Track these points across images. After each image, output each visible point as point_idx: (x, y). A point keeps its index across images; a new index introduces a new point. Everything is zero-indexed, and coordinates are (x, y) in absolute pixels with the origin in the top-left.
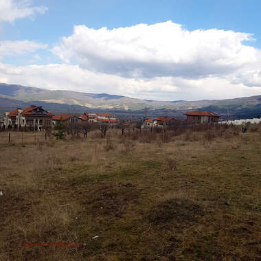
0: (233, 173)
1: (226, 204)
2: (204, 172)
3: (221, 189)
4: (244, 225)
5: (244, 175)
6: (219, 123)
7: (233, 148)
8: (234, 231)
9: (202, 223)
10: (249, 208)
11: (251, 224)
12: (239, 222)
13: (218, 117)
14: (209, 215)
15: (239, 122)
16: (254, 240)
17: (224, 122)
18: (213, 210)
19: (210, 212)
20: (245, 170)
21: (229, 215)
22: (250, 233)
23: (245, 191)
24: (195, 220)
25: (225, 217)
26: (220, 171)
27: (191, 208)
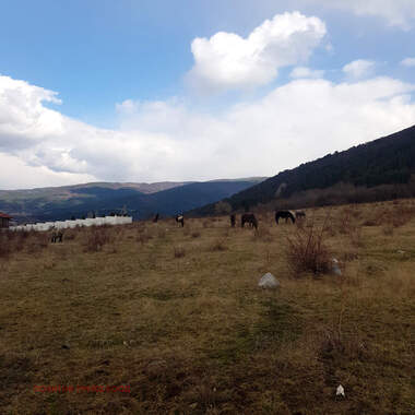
0: (58, 304)
1: (65, 347)
2: (14, 310)
3: (48, 329)
4: (98, 368)
5: (76, 304)
6: (11, 228)
7: (46, 267)
8: (87, 378)
9: (39, 381)
10: (96, 345)
11: (107, 363)
12: (90, 365)
13: (8, 219)
14: (45, 368)
15: (44, 227)
16: (115, 382)
17: (20, 227)
18: (48, 360)
19: (46, 364)
20: (74, 296)
21: (74, 360)
22: (108, 374)
23: (83, 325)
24: (28, 380)
25: (68, 364)
26: (38, 303)
27: (16, 365)
